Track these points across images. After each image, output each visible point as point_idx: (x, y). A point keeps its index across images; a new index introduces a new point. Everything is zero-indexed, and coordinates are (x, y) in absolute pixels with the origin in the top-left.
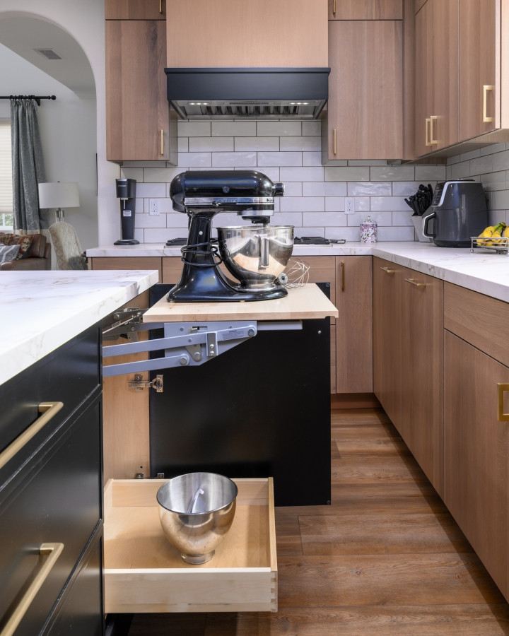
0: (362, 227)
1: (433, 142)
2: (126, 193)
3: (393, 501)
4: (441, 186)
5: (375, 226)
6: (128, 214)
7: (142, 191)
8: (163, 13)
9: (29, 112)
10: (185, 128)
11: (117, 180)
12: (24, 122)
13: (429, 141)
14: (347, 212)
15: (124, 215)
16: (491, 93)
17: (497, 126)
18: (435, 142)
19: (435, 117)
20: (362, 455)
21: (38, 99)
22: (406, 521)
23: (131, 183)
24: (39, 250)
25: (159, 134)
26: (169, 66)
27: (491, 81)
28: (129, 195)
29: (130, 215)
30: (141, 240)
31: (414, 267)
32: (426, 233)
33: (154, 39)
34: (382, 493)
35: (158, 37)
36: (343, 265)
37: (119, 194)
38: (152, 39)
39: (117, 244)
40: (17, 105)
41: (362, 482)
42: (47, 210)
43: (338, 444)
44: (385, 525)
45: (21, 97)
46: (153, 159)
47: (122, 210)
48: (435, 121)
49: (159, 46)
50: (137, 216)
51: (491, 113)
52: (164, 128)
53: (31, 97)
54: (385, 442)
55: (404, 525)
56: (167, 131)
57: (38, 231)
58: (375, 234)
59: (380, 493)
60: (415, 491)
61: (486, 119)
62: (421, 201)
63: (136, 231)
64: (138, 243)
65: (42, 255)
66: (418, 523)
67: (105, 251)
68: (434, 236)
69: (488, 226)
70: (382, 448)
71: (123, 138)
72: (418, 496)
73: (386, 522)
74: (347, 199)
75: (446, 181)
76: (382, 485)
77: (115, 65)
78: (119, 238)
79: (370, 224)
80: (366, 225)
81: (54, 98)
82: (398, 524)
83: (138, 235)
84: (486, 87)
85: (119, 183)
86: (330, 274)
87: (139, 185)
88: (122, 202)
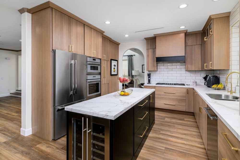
0: (193, 82)
6: (149, 79)
7: (151, 75)
8: (156, 47)
9: (131, 58)
10: (159, 65)
12: (130, 60)
21: (132, 56)
23: (150, 74)
24: (132, 82)
26: (156, 56)
32: (205, 85)
33: (154, 52)
36: (187, 89)
37: (148, 76)
39: (148, 83)
40: (129, 57)
42: (134, 75)
43: (185, 119)
45: (129, 55)
47: (148, 78)
48: (206, 65)
50: (151, 79)
52: (155, 65)
53: (131, 55)
57: (132, 79)
58: (196, 84)
62: (206, 78)
63: (151, 81)
65: (132, 83)
67: (146, 85)
70: (192, 120)
71: (149, 67)
74: (190, 77)
75: (209, 75)
77: (148, 56)
78: (148, 82)
79: (195, 82)
81: (135, 55)
83: (151, 82)
85: (148, 74)
86: (185, 91)
87: (151, 74)
88: (148, 77)
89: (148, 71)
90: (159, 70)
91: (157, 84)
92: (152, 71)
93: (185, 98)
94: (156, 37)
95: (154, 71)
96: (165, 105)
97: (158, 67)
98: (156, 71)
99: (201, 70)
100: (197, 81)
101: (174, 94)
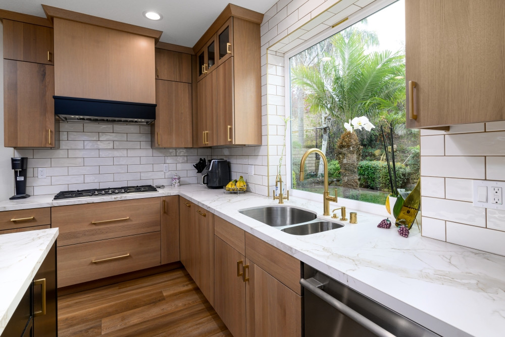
0: (173, 179)
1: (206, 143)
2: (20, 166)
3: (192, 315)
4: (210, 161)
5: (179, 178)
6: (20, 178)
7: (31, 164)
8: (51, 61)
10: (64, 126)
11: (12, 158)
13: (205, 141)
14: (164, 171)
15: (18, 180)
16: (231, 129)
17: (234, 143)
18: (207, 143)
19: (207, 132)
20: (175, 295)
22: (199, 324)
23: (24, 161)
25: (47, 131)
26: (56, 94)
27: (231, 124)
28: (22, 167)
29: (23, 179)
30: (31, 194)
31: (200, 205)
32: (204, 183)
33: (44, 75)
34: (187, 313)
35: (47, 74)
36: (164, 201)
37: (14, 167)
38: (42, 75)
39: (13, 198)
41: (177, 310)
43: (163, 292)
44: (190, 329)
46: (43, 146)
47: (16, 176)
48: (207, 133)
49: (47, 79)
50: (28, 180)
51: (231, 137)
52: (51, 126)
54: (187, 285)
55: (198, 326)
56: (53, 130)
58: (179, 182)
59: (186, 313)
60: (202, 307)
61: (229, 140)
62: (200, 166)
63: (28, 189)
64: (29, 196)
66: (204, 323)
67: (5, 207)
68: (207, 184)
69: (230, 181)
70: (186, 288)
71: (19, 133)
72: (203, 309)
73: (190, 327)
74: (165, 165)
75: (212, 160)
76: (186, 308)
78: (14, 195)
79: (177, 177)
80: (175, 178)
82: (195, 327)
83: (29, 191)
84: (229, 127)
85: (13, 160)
86: (158, 205)
87: (29, 161)
88: (16, 172)
89: (15, 148)
90: (63, 145)
91: (57, 197)
92: (33, 149)
93: (158, 228)
94: (51, 19)
95: (45, 148)
96: (94, 266)
97: (63, 136)
98: (51, 148)
99: (191, 146)
100: (182, 174)
101: (125, 223)
